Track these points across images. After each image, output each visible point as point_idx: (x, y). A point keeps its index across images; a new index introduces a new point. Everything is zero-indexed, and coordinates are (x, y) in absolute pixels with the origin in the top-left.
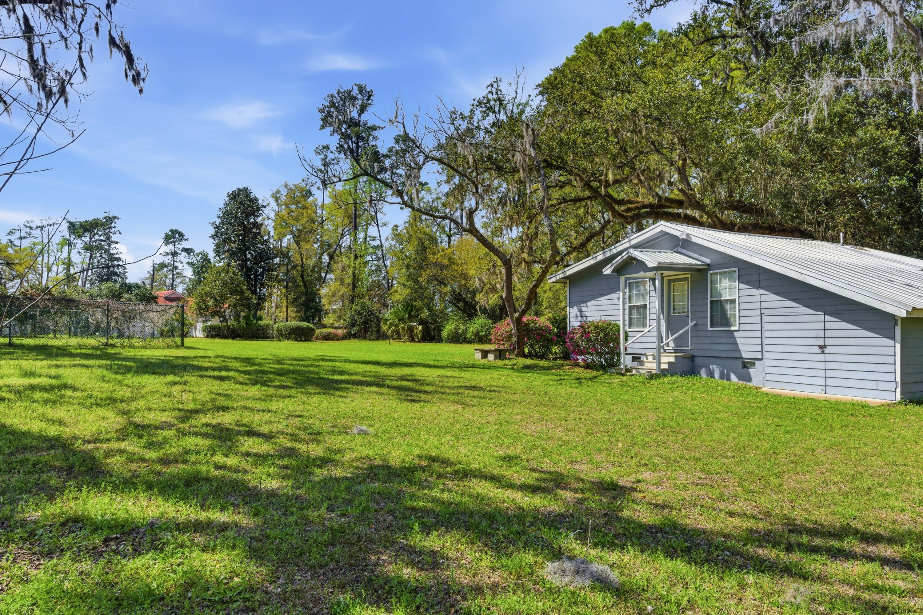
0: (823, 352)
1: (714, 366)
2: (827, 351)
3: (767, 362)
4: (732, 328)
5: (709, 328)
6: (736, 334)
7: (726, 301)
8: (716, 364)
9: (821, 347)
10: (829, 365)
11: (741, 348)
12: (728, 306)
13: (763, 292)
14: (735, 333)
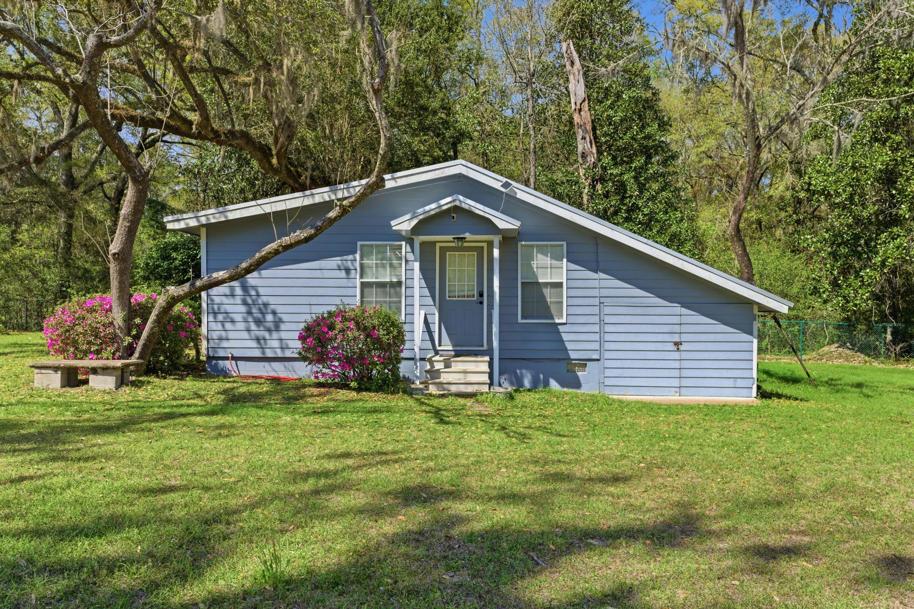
0: (678, 349)
1: (524, 371)
2: (682, 348)
3: (608, 364)
4: (557, 321)
5: (520, 320)
6: (561, 329)
7: (546, 284)
8: (526, 368)
9: (677, 344)
10: (685, 364)
11: (569, 346)
12: (547, 292)
13: (602, 275)
14: (559, 327)
